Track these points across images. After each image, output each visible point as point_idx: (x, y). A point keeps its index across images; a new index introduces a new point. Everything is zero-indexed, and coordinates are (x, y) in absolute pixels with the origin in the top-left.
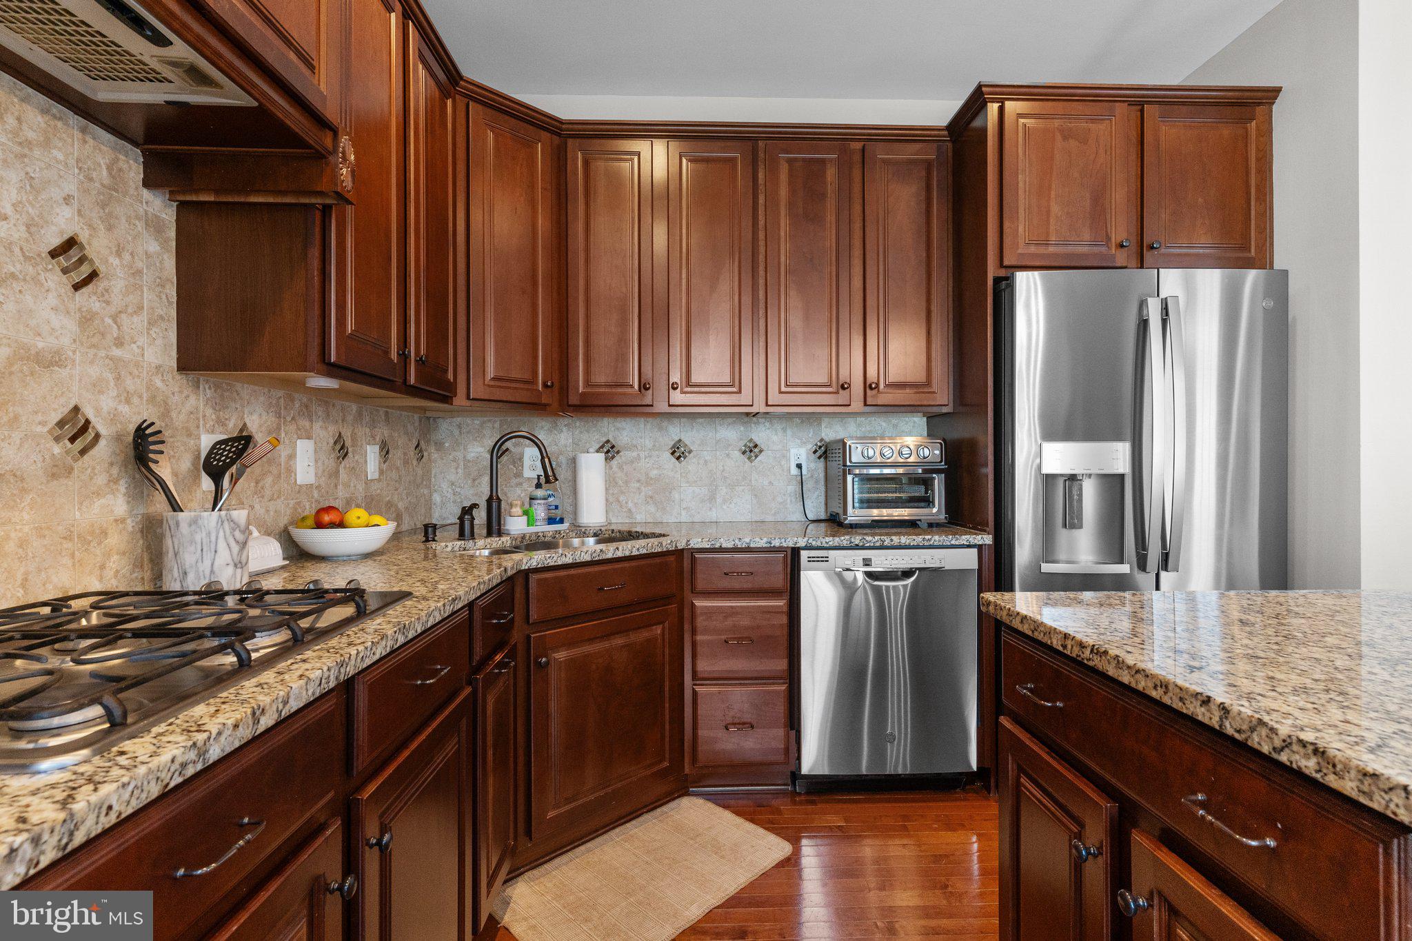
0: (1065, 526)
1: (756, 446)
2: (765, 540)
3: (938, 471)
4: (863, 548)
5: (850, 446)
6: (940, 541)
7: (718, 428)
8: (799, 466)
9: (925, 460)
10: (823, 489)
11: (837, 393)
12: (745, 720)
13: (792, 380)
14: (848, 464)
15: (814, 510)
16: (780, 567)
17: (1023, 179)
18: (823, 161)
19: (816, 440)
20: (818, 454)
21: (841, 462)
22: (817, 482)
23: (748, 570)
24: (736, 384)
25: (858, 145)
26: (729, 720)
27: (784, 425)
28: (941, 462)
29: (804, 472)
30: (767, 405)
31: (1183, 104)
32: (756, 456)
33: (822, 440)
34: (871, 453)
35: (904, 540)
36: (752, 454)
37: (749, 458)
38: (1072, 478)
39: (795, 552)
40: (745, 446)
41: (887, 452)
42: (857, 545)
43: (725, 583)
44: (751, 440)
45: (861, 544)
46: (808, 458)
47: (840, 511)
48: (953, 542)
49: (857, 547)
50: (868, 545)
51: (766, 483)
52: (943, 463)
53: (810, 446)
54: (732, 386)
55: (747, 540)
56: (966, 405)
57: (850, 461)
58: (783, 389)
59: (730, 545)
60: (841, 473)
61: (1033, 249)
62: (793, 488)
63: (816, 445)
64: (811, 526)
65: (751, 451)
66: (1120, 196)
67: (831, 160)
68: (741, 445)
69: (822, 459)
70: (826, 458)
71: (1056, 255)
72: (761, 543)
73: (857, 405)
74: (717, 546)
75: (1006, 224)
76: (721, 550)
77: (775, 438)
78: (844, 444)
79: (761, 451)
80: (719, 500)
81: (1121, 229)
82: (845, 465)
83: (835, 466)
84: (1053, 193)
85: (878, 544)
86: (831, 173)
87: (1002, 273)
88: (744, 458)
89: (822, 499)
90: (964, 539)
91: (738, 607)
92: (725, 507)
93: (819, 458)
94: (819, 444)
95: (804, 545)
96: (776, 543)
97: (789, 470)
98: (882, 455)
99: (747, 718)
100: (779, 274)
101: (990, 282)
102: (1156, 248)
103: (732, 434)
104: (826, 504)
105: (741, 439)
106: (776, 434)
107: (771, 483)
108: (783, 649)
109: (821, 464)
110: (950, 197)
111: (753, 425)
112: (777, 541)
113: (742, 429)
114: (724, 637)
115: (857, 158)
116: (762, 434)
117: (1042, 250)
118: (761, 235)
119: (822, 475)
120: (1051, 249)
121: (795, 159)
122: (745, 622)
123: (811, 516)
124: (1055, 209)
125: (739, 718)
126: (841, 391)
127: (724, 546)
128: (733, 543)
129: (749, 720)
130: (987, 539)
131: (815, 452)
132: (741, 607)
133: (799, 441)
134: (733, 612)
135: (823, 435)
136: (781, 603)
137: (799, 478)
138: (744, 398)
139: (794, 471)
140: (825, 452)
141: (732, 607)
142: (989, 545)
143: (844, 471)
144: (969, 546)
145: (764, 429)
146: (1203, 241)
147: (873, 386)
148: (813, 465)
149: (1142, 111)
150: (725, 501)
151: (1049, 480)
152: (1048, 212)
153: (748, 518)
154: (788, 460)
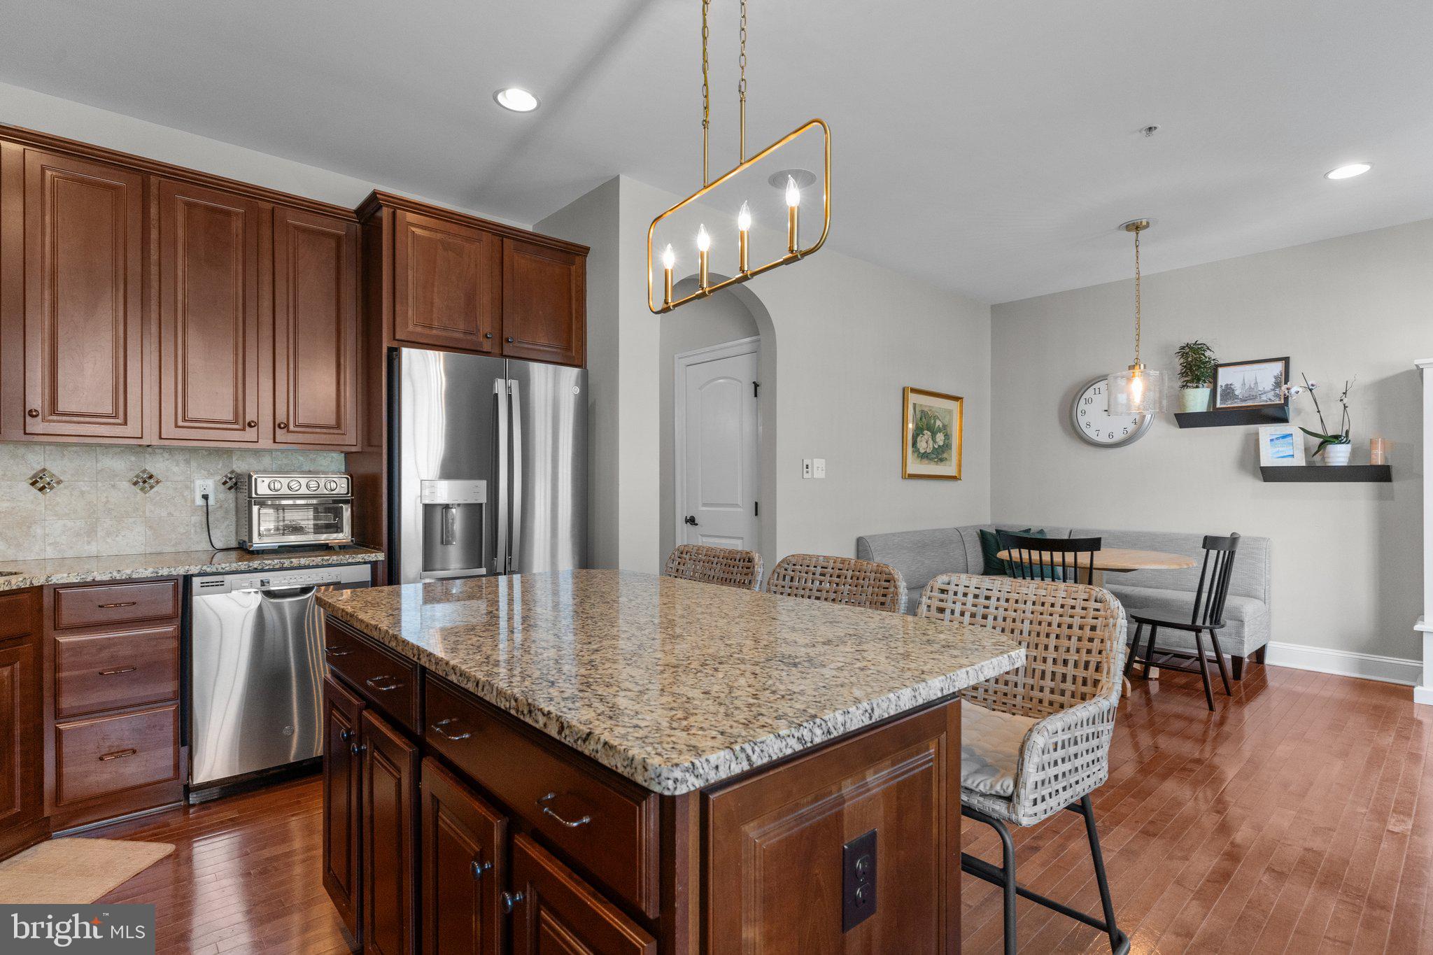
0: (442, 543)
1: (151, 477)
2: (151, 570)
3: (346, 502)
4: (262, 570)
5: (256, 479)
6: (337, 560)
7: (100, 457)
8: (206, 497)
9: (332, 492)
10: (234, 519)
11: (244, 429)
12: (126, 748)
13: (191, 415)
14: (254, 495)
15: (222, 539)
16: (170, 594)
17: (412, 276)
18: (228, 213)
19: (226, 471)
20: (228, 485)
21: (247, 494)
22: (227, 512)
23: (129, 600)
24: (120, 414)
25: (269, 206)
26: (105, 751)
27: (188, 456)
28: (348, 493)
29: (211, 501)
30: (161, 438)
31: (531, 243)
32: (152, 487)
33: (232, 472)
34: (278, 486)
35: (303, 561)
36: (146, 485)
37: (142, 489)
38: (447, 507)
39: (187, 579)
40: (137, 476)
41: (294, 485)
42: (256, 569)
43: (101, 616)
44: (144, 471)
45: (260, 567)
46: (216, 488)
47: (246, 539)
48: (350, 561)
49: (256, 570)
50: (267, 568)
51: (164, 514)
52: (350, 495)
53: (219, 477)
54: (116, 417)
55: (128, 572)
56: (372, 446)
57: (256, 493)
58: (180, 423)
59: (106, 577)
60: (247, 504)
61: (419, 329)
62: (199, 518)
63: (226, 476)
64: (219, 555)
65: (145, 482)
66: (485, 299)
67: (237, 214)
68: (132, 475)
69: (233, 490)
70: (236, 489)
71: (438, 337)
72: (147, 573)
73: (265, 442)
74: (89, 579)
75: (398, 307)
76: (94, 583)
77: (175, 469)
78: (250, 477)
79: (158, 482)
80: (100, 534)
81: (486, 324)
82: (250, 497)
83: (243, 496)
84: (436, 289)
85: (277, 567)
86: (237, 225)
87: (395, 345)
88: (137, 489)
89: (233, 528)
90: (360, 558)
91: (115, 638)
92: (109, 540)
93: (230, 488)
94: (229, 475)
95: (197, 572)
96: (164, 572)
97: (193, 501)
98: (290, 488)
99: (128, 744)
100: (176, 310)
101: (385, 351)
102: (511, 342)
103: (121, 465)
104: (237, 533)
105: (131, 470)
106: (177, 465)
107: (170, 514)
108: (170, 672)
109: (231, 495)
110: (359, 269)
111: (147, 456)
112: (165, 570)
113: (133, 459)
114: (99, 669)
115: (266, 217)
116: (157, 465)
117: (427, 331)
118: (154, 269)
119: (232, 505)
120: (434, 332)
121: (196, 205)
122: (126, 651)
123: (218, 545)
124: (436, 300)
125: (118, 746)
126: (247, 428)
127: (98, 578)
128: (110, 575)
129: (130, 747)
130: (381, 556)
131: (225, 483)
132: (120, 637)
133: (206, 472)
134: (110, 643)
135: (235, 467)
136: (169, 629)
137: (205, 508)
138: (132, 429)
139: (200, 502)
140: (236, 484)
141: (109, 639)
142: (382, 561)
143: (250, 502)
144: (365, 563)
145: (161, 459)
146: (542, 340)
147: (282, 426)
148: (222, 496)
149: (502, 241)
150: (108, 534)
151: (429, 509)
152: (432, 303)
153: (141, 550)
154: (193, 491)
